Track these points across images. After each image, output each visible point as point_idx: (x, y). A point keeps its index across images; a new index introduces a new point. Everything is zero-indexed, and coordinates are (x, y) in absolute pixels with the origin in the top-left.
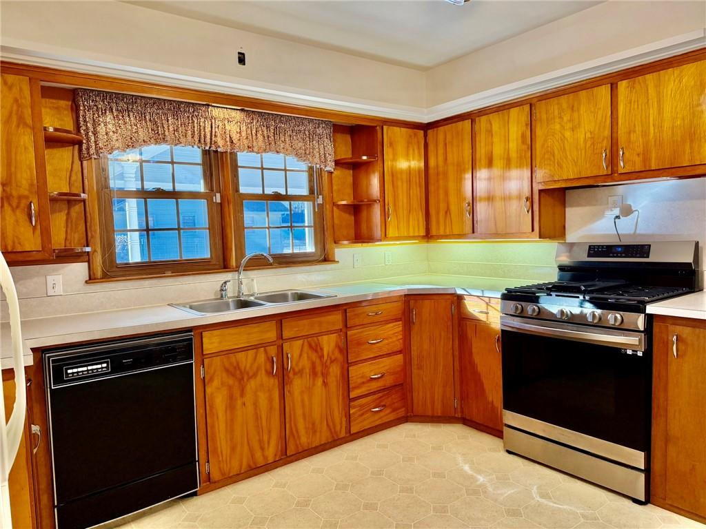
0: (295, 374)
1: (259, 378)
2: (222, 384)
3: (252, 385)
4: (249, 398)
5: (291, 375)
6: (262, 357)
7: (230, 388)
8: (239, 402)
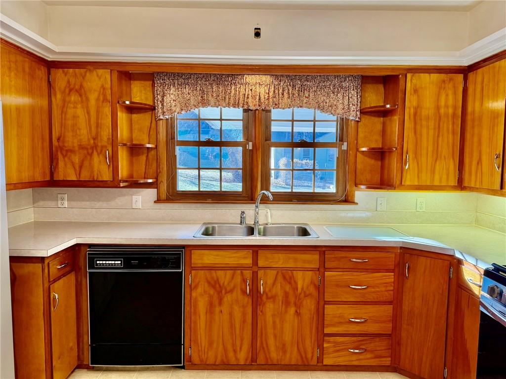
0: (268, 298)
1: (235, 294)
2: (205, 292)
3: (228, 299)
4: (225, 308)
5: (264, 298)
6: (238, 279)
7: (211, 297)
8: (217, 309)
